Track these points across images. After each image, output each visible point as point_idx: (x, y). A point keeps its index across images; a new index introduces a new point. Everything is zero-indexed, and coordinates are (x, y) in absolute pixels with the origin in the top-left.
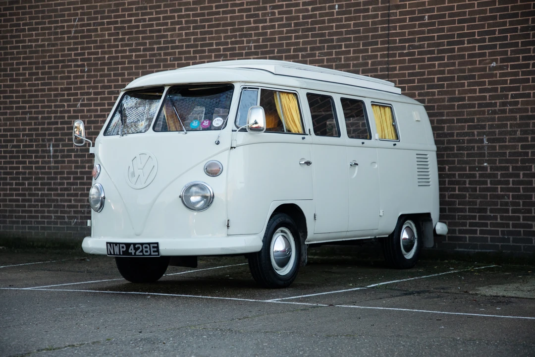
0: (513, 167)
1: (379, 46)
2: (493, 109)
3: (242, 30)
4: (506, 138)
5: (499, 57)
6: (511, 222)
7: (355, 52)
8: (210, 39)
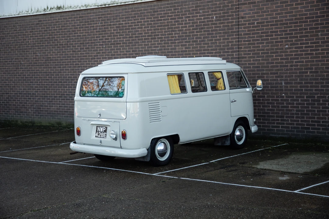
0: (296, 96)
1: (234, 37)
2: (287, 68)
3: (172, 28)
4: (293, 82)
5: (289, 43)
6: (295, 123)
7: (223, 39)
8: (158, 32)
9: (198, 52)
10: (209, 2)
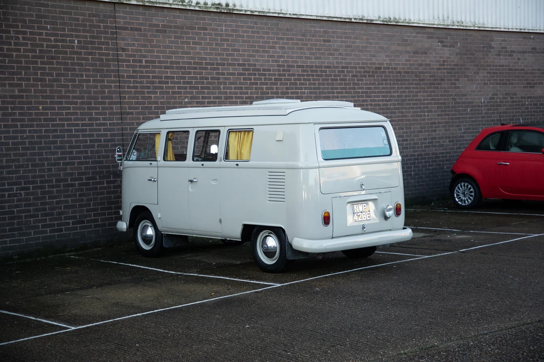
1: (112, 79)
5: (189, 96)
7: (94, 81)
9: (48, 100)
10: (64, 13)
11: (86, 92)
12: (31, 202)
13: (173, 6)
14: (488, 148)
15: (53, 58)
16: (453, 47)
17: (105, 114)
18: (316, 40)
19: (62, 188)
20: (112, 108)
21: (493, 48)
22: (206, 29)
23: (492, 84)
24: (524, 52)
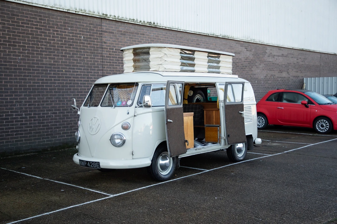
9: (68, 67)
10: (77, 22)
11: (86, 64)
12: (58, 120)
13: (129, 22)
14: (272, 100)
15: (71, 45)
16: (251, 51)
17: (95, 75)
18: (193, 44)
19: (73, 113)
20: (98, 73)
21: (267, 53)
22: (144, 35)
23: (266, 70)
24: (279, 56)
